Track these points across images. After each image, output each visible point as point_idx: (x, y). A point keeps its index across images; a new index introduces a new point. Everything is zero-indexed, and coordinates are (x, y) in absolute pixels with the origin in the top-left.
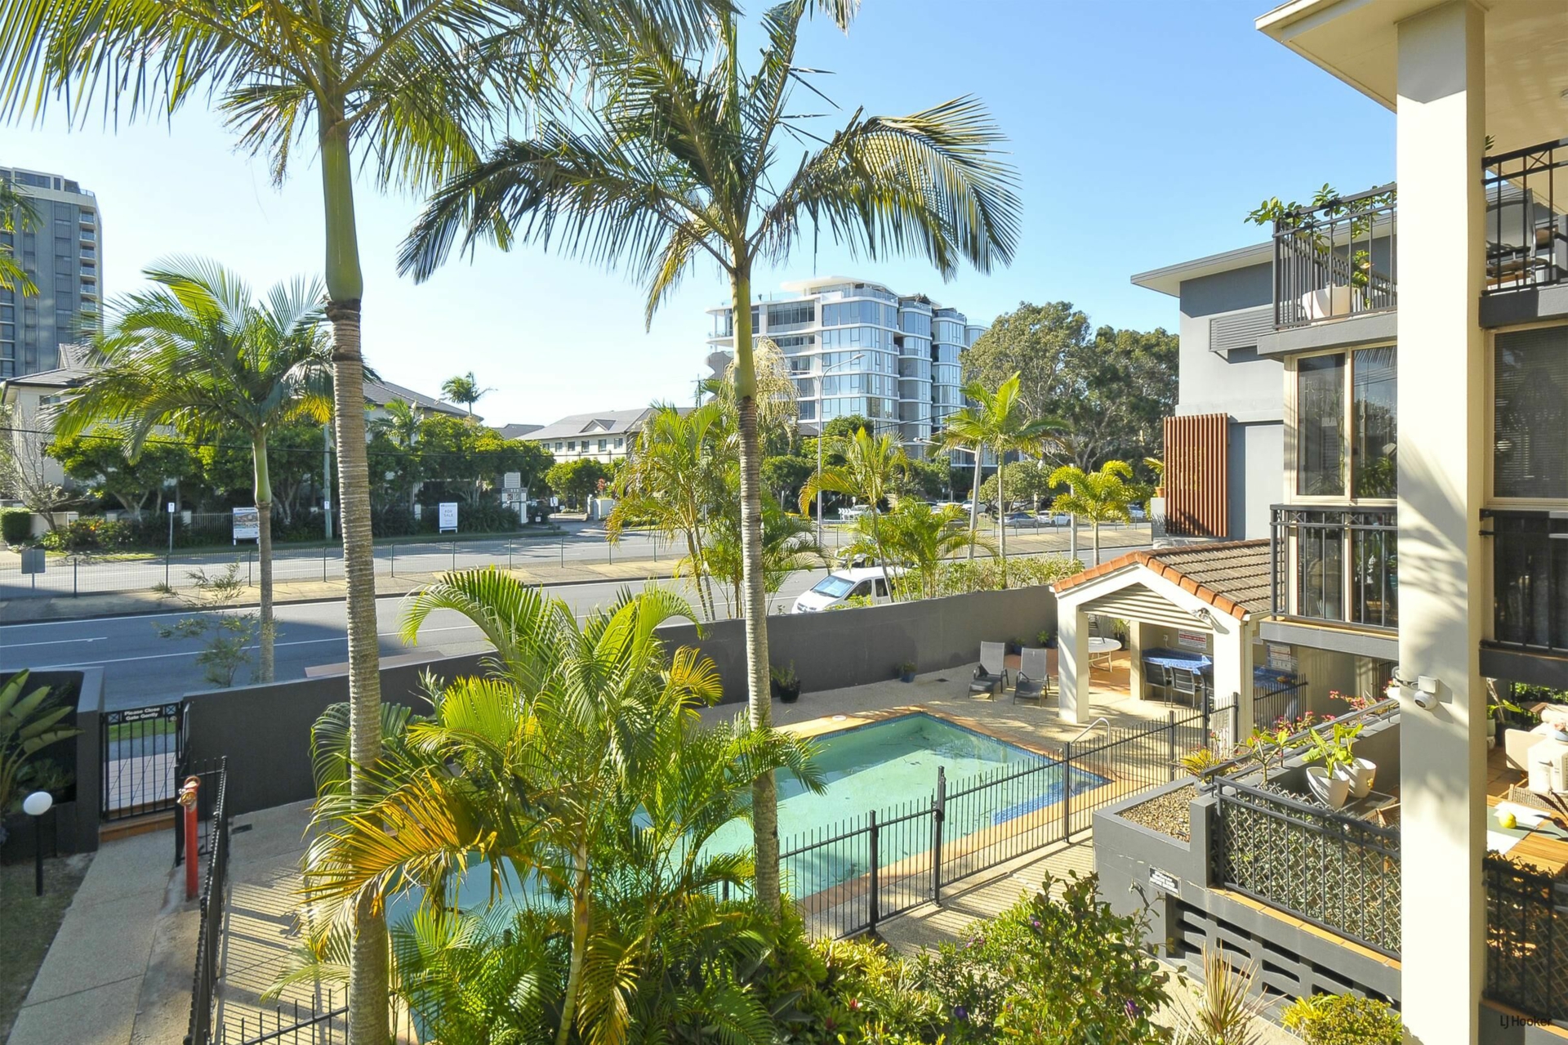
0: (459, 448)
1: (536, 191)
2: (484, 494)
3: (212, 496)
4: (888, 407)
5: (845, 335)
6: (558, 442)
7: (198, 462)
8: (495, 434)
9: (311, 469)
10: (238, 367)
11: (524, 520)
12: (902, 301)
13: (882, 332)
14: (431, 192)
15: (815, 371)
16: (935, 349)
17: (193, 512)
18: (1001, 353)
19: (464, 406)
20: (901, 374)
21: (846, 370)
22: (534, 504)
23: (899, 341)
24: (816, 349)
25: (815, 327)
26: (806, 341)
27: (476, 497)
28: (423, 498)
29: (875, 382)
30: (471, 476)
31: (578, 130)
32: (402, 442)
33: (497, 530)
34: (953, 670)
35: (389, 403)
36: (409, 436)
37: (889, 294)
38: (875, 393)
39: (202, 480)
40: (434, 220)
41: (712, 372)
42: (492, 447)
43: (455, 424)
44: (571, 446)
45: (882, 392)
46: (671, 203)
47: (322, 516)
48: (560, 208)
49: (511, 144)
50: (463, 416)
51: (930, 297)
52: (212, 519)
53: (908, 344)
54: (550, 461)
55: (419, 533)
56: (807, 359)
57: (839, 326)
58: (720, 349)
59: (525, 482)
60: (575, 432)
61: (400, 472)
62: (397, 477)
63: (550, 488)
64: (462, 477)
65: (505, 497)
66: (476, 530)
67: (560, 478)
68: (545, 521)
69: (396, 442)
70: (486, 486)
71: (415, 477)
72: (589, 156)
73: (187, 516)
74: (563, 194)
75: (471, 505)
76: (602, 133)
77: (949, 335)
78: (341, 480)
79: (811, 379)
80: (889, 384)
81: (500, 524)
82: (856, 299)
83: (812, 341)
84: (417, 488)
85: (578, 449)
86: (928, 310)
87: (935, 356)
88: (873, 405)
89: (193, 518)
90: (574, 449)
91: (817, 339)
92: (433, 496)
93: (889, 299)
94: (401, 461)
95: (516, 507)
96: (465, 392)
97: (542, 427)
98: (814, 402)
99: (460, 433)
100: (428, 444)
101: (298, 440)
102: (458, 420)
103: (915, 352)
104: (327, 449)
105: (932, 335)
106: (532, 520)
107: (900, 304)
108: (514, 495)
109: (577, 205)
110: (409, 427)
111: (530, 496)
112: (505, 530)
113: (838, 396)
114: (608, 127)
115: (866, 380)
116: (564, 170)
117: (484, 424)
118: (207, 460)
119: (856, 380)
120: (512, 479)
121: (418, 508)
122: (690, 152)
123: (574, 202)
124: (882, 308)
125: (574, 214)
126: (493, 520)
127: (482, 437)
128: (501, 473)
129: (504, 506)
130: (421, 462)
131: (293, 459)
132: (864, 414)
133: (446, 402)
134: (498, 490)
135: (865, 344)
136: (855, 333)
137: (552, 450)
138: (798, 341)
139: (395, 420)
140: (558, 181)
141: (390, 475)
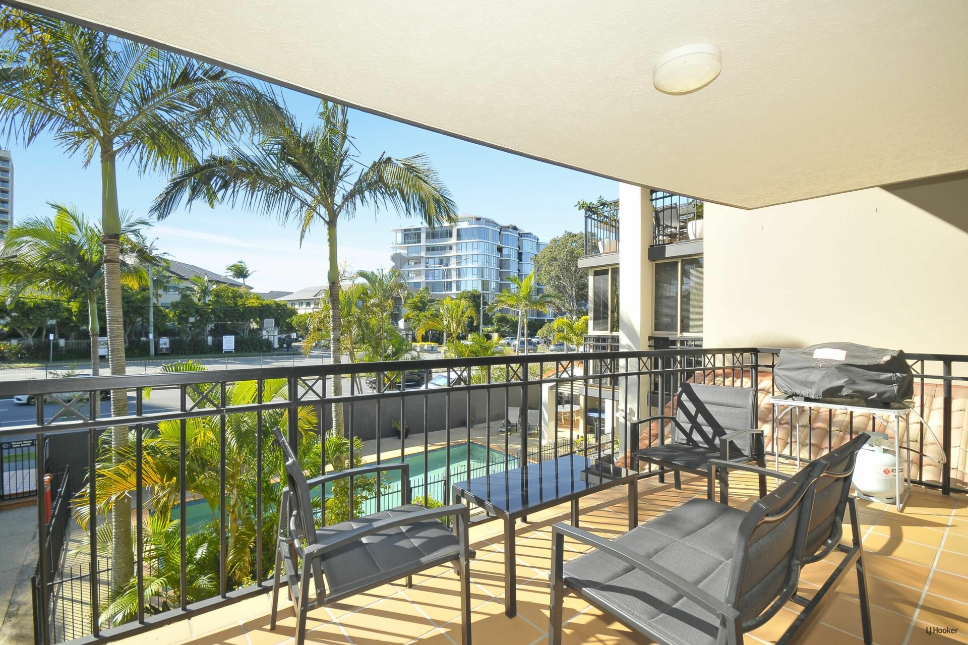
0: (236, 304)
1: (226, 181)
2: (253, 331)
3: (78, 330)
4: (493, 285)
5: (470, 245)
6: (301, 302)
7: (69, 310)
8: (258, 297)
9: (142, 315)
10: (81, 259)
11: (276, 346)
12: (502, 228)
13: (490, 245)
14: (170, 178)
15: (453, 265)
16: (520, 256)
17: (66, 340)
18: (553, 257)
19: (241, 280)
20: (501, 268)
21: (470, 265)
22: (283, 336)
23: (500, 250)
24: (454, 253)
25: (453, 240)
26: (448, 248)
27: (246, 332)
28: (213, 333)
29: (486, 272)
30: (243, 320)
31: (248, 152)
32: (199, 300)
33: (259, 351)
34: (496, 422)
35: (192, 277)
36: (204, 297)
37: (496, 224)
38: (486, 278)
39: (72, 321)
40: (170, 192)
41: (394, 264)
42: (256, 305)
43: (233, 290)
44: (308, 304)
45: (490, 277)
46: (296, 189)
47: (148, 343)
48: (240, 189)
49: (214, 158)
50: (239, 286)
51: (518, 227)
52: (78, 344)
53: (505, 251)
54: (293, 313)
55: (210, 353)
56: (448, 258)
57: (466, 241)
58: (398, 251)
59: (277, 324)
60: (310, 296)
61: (199, 318)
62: (196, 321)
63: (295, 328)
64: (238, 321)
65: (264, 333)
66: (246, 351)
67: (301, 323)
68: (289, 346)
69: (196, 300)
70: (254, 326)
71: (208, 321)
72: (253, 164)
73: (62, 342)
74: (242, 182)
75: (243, 337)
76: (261, 155)
77: (528, 247)
78: (108, 318)
79: (450, 269)
80: (494, 273)
81: (261, 348)
82: (476, 226)
83: (451, 248)
84: (210, 326)
85: (312, 306)
86: (516, 234)
87: (520, 258)
88: (485, 285)
89: (66, 343)
90: (310, 306)
91: (454, 247)
92: (219, 332)
93: (495, 227)
94: (199, 311)
95: (271, 338)
96: (241, 272)
97: (292, 293)
98: (451, 282)
99: (236, 296)
100: (217, 302)
101: (133, 298)
102: (236, 289)
103: (509, 256)
104: (152, 304)
105: (519, 247)
106: (281, 346)
107: (501, 230)
108: (270, 331)
109: (249, 189)
110: (205, 292)
111: (280, 333)
112: (264, 352)
113: (465, 279)
114: (264, 153)
115: (481, 271)
116: (242, 171)
117: (252, 291)
118: (74, 309)
119: (475, 271)
120: (269, 323)
121: (210, 339)
122: (301, 167)
123: (247, 187)
124: (490, 231)
125: (248, 193)
126: (256, 346)
127: (250, 298)
128: (262, 319)
129: (264, 338)
130: (212, 311)
131: (130, 309)
132: (480, 289)
133: (229, 277)
134: (261, 329)
135: (481, 251)
136: (475, 244)
137: (297, 307)
138: (443, 248)
139: (195, 288)
140: (238, 175)
141: (192, 320)
